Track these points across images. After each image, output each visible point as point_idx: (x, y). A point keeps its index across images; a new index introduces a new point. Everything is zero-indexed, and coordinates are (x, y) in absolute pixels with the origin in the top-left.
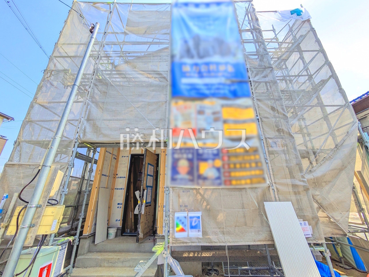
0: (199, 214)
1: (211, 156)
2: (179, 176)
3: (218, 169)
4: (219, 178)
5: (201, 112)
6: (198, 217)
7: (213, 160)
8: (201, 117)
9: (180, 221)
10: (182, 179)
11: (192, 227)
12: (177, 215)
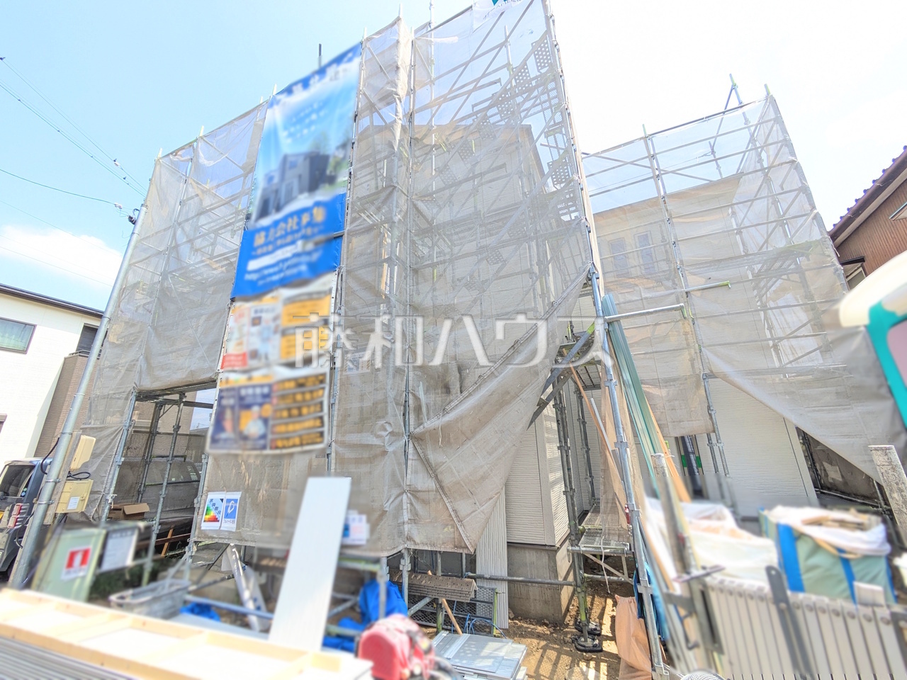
0: (237, 495)
1: (259, 400)
2: (223, 436)
3: (265, 421)
4: (264, 437)
5: (256, 321)
6: (236, 501)
7: (261, 405)
8: (255, 329)
9: (214, 505)
10: (226, 440)
11: (227, 516)
12: (211, 496)
